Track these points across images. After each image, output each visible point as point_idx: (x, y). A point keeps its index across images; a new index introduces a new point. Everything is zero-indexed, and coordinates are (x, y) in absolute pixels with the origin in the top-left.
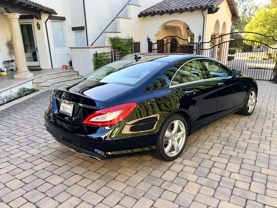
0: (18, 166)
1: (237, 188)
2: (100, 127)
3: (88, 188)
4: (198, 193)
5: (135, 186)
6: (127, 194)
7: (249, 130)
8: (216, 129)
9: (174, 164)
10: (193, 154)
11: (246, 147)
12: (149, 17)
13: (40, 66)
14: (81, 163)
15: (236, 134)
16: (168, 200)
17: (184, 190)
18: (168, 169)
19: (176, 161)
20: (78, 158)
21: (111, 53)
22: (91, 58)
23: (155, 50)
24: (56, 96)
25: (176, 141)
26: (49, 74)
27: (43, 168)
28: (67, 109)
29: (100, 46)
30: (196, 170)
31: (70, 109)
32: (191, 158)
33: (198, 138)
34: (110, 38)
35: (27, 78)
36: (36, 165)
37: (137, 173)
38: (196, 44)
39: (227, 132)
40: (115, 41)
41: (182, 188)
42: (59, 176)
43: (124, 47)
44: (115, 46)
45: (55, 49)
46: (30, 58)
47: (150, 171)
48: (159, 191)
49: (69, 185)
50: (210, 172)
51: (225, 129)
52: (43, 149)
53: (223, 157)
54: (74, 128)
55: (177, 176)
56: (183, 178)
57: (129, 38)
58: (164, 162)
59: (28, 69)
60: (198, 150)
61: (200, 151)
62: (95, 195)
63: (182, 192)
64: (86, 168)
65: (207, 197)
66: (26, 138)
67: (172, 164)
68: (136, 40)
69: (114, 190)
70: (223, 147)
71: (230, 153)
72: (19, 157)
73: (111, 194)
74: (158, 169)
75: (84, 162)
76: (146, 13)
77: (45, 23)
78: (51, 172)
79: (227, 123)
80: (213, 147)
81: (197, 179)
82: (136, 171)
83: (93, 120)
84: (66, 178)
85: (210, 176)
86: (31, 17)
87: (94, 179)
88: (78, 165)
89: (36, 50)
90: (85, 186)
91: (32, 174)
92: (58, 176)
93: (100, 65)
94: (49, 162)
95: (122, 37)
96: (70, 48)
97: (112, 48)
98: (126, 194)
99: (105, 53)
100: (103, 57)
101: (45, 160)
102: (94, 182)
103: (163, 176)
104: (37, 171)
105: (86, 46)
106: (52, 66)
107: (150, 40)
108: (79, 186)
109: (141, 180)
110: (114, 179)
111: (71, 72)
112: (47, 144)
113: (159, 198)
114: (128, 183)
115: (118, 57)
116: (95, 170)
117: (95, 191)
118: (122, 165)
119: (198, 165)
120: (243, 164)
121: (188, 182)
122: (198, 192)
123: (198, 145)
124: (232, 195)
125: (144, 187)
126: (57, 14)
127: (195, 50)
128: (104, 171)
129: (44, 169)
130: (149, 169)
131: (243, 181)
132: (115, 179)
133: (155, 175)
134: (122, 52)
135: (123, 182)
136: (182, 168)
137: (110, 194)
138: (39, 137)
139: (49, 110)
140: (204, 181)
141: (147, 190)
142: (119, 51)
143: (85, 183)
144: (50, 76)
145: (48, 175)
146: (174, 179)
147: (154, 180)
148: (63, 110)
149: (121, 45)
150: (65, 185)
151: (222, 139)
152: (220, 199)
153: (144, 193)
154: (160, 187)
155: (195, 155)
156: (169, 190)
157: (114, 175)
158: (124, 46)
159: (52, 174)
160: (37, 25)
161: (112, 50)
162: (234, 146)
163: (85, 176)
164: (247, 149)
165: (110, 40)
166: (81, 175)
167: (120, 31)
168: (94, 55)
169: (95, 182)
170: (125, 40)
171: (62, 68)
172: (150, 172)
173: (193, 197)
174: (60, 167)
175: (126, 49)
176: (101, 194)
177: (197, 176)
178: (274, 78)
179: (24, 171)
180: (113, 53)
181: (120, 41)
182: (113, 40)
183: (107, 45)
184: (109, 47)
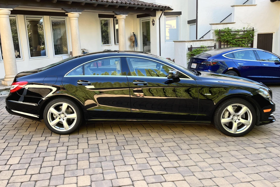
21: (215, 46)
25: (65, 120)
40: (222, 34)
43: (236, 39)
44: (221, 39)
45: (166, 43)
57: (248, 28)
95: (233, 29)
96: (174, 42)
97: (217, 41)
99: (204, 47)
100: (201, 51)
126: (173, 10)
160: (152, 22)
161: (215, 44)
165: (215, 33)
167: (234, 22)
168: (189, 49)
175: (239, 42)
180: (217, 47)
181: (230, 33)
182: (219, 33)
183: (212, 38)
184: (214, 40)
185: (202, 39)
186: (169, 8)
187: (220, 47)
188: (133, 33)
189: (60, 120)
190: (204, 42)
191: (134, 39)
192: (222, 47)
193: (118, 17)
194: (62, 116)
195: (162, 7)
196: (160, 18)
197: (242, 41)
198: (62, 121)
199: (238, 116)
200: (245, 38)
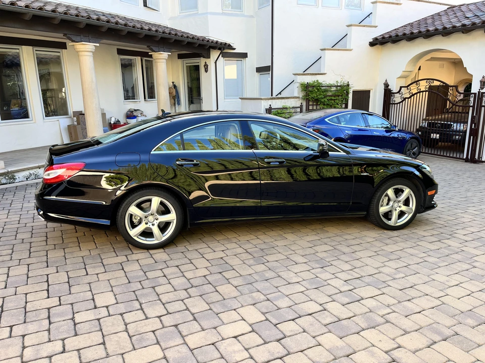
12: (389, 45)
17: (101, 274)
21: (301, 107)
23: (395, 104)
34: (302, 84)
38: (473, 95)
40: (310, 89)
41: (103, 272)
42: (32, 234)
43: (328, 98)
44: (309, 96)
45: (226, 100)
47: (107, 252)
49: (24, 242)
57: (341, 82)
63: (94, 275)
68: (357, 85)
76: (383, 38)
77: (216, 63)
86: (198, 56)
89: (201, 101)
90: (33, 246)
95: (325, 82)
96: (240, 99)
97: (303, 99)
99: (287, 108)
102: (46, 245)
103: (108, 259)
105: (270, 96)
107: (388, 86)
110: (64, 248)
122: (109, 280)
126: (234, 49)
127: (471, 106)
134: (321, 106)
142: (317, 105)
147: (93, 259)
149: (320, 95)
158: (328, 96)
160: (204, 66)
161: (301, 103)
165: (301, 87)
167: (325, 72)
168: (266, 110)
170: (334, 86)
175: (332, 101)
180: (304, 108)
181: (321, 89)
182: (306, 87)
183: (296, 95)
184: (299, 97)
185: (279, 96)
186: (230, 47)
187: (308, 110)
188: (173, 83)
189: (148, 226)
190: (286, 100)
191: (174, 93)
192: (311, 108)
193: (155, 55)
194: (151, 218)
195: (221, 44)
196: (216, 61)
197: (335, 100)
198: (151, 226)
199: (399, 201)
200: (338, 96)
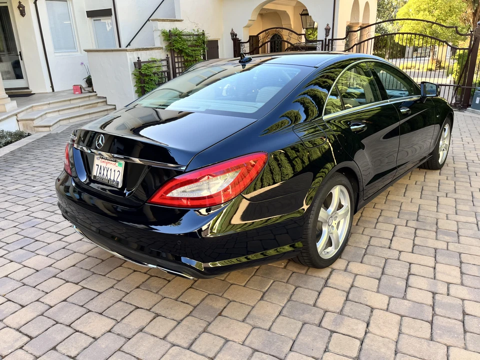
0: (8, 296)
1: (470, 317)
2: (189, 210)
3: (168, 338)
4: (401, 335)
5: (268, 327)
6: (257, 348)
7: (448, 196)
8: (390, 197)
9: (333, 273)
10: (364, 250)
11: (456, 230)
13: (28, 88)
14: (143, 283)
15: (429, 205)
16: (346, 356)
17: (369, 328)
18: (325, 285)
19: (335, 266)
20: (135, 271)
21: (167, 60)
22: (130, 70)
24: (78, 144)
25: (335, 226)
26: (48, 102)
27: (64, 298)
28: (109, 171)
29: (145, 47)
30: (379, 283)
31: (116, 171)
32: (361, 258)
33: (361, 216)
34: (163, 32)
35: (5, 112)
36: (47, 293)
37: (265, 298)
38: (321, 42)
39: (411, 202)
40: (173, 38)
41: (365, 325)
42: (101, 314)
43: (190, 48)
44: (174, 46)
45: (57, 54)
46: (8, 72)
47: (291, 292)
48: (321, 335)
49: (129, 335)
50: (407, 286)
51: (404, 196)
52: (57, 256)
53: (422, 252)
54: (118, 210)
55: (347, 299)
56: (361, 303)
57: (198, 31)
58: (311, 269)
59: (7, 93)
60: (369, 241)
61: (374, 242)
62: (188, 356)
63: (368, 335)
64: (155, 292)
65: (421, 342)
66: (16, 234)
67: (329, 273)
68: (210, 36)
69: (227, 341)
70: (415, 233)
71: (432, 243)
72: (7, 276)
73: (223, 352)
74: (305, 285)
75: (149, 279)
77: (35, 3)
78: (82, 306)
79: (405, 184)
80: (396, 233)
81: (387, 302)
82: (262, 294)
83: (175, 193)
84: (119, 319)
85: (412, 294)
87: (179, 316)
88: (138, 287)
89: (19, 56)
90: (162, 336)
91: (42, 315)
92: (100, 316)
93: (147, 83)
94: (74, 283)
95: (185, 30)
96: (86, 51)
97: (167, 50)
98: (255, 346)
99: (155, 61)
100: (152, 67)
101: (65, 280)
102: (179, 323)
103: (319, 300)
104: (51, 307)
105: (118, 48)
106: (52, 87)
107: (236, 35)
108: (149, 336)
109: (277, 313)
110: (220, 314)
111: (91, 98)
112: (63, 244)
113: (325, 351)
114: (251, 322)
115: (179, 68)
116: (175, 297)
117: (186, 345)
118: (230, 282)
119: (380, 273)
120: (463, 265)
121: (372, 312)
122: (400, 333)
123: (367, 231)
124: (465, 332)
125: (287, 328)
128: (195, 297)
129: (65, 300)
130: (286, 288)
131: (475, 300)
132: (223, 314)
133: (302, 301)
134: (186, 58)
135: (241, 319)
136: (352, 280)
137: (221, 349)
138: (45, 229)
139: (65, 174)
140: (403, 306)
141: (296, 334)
142: (181, 57)
143: (161, 327)
144: (51, 106)
145: (76, 314)
146: (343, 307)
147: (304, 311)
148: (100, 173)
149: (184, 45)
150: (118, 334)
151: (407, 217)
152: (448, 344)
153: (291, 343)
154: (320, 325)
155: (368, 252)
156: (341, 332)
157: (219, 304)
158: (189, 46)
159: (85, 311)
160: (19, 7)
161: (167, 55)
162: (435, 230)
163: (157, 312)
164: (460, 233)
165: (163, 36)
166: (149, 310)
167: (182, 19)
168: (135, 64)
169: (181, 324)
170: (192, 35)
171: (73, 91)
172: (290, 294)
173: (392, 343)
174: (100, 293)
175: (194, 52)
176: (201, 352)
177: (386, 297)
178: (456, 101)
179: (23, 307)
180: (170, 60)
181: (183, 38)
182: (169, 36)
183: (159, 45)
184: (162, 48)
192: (176, 60)
